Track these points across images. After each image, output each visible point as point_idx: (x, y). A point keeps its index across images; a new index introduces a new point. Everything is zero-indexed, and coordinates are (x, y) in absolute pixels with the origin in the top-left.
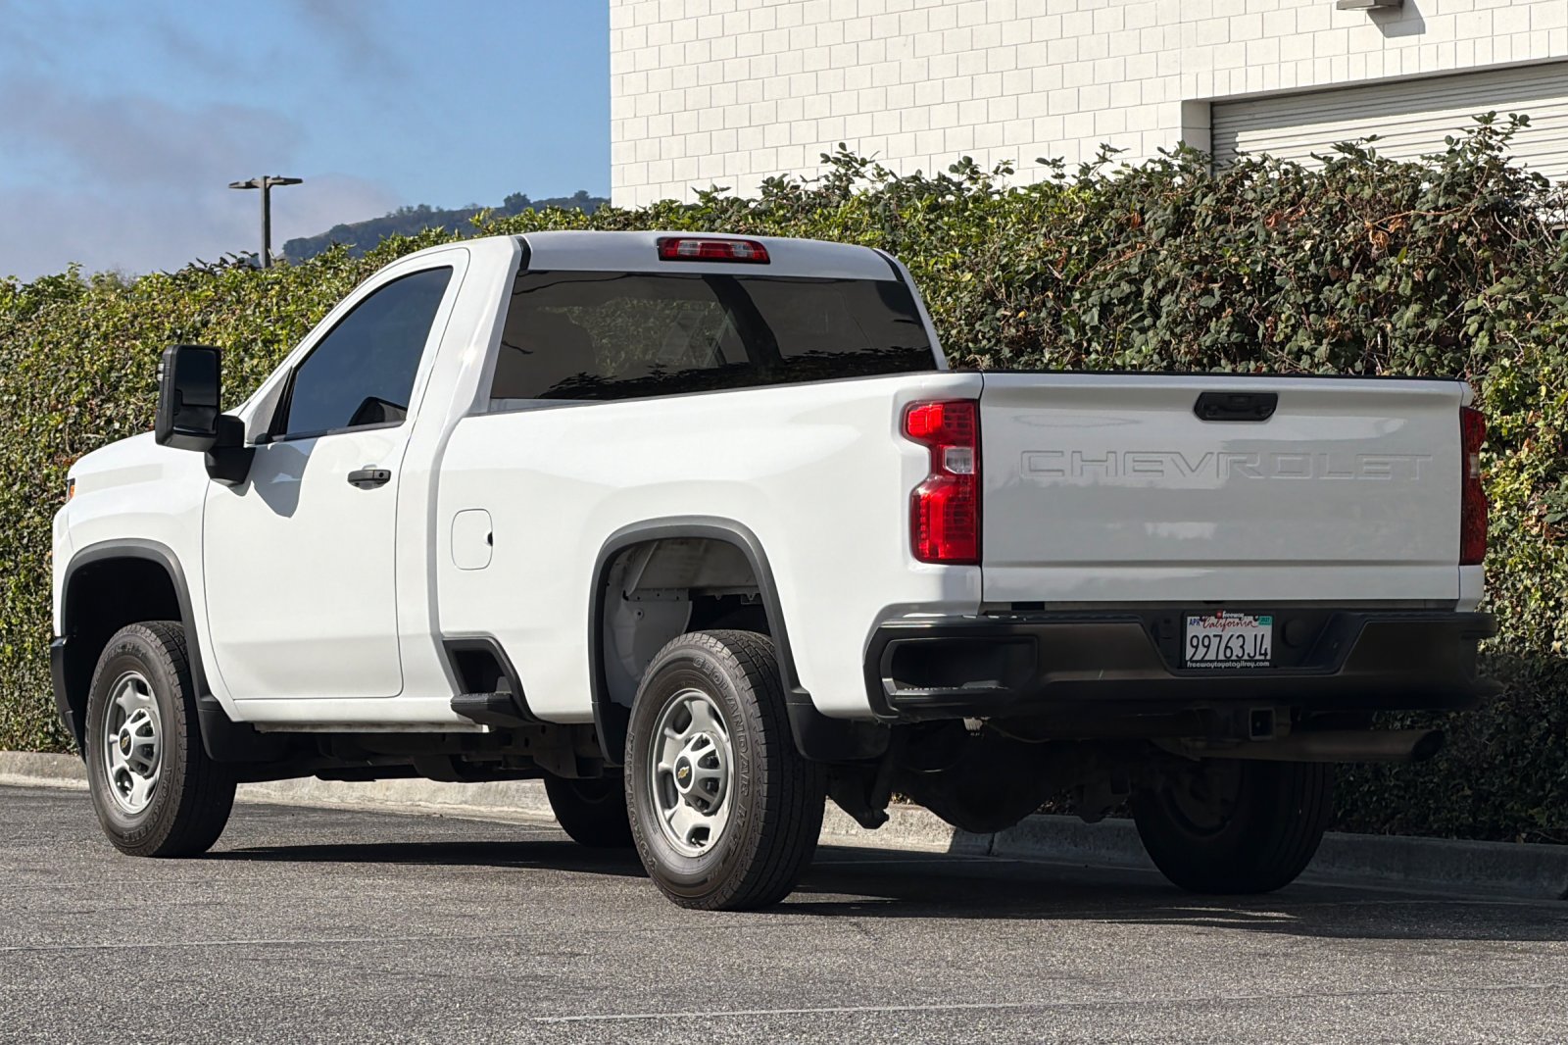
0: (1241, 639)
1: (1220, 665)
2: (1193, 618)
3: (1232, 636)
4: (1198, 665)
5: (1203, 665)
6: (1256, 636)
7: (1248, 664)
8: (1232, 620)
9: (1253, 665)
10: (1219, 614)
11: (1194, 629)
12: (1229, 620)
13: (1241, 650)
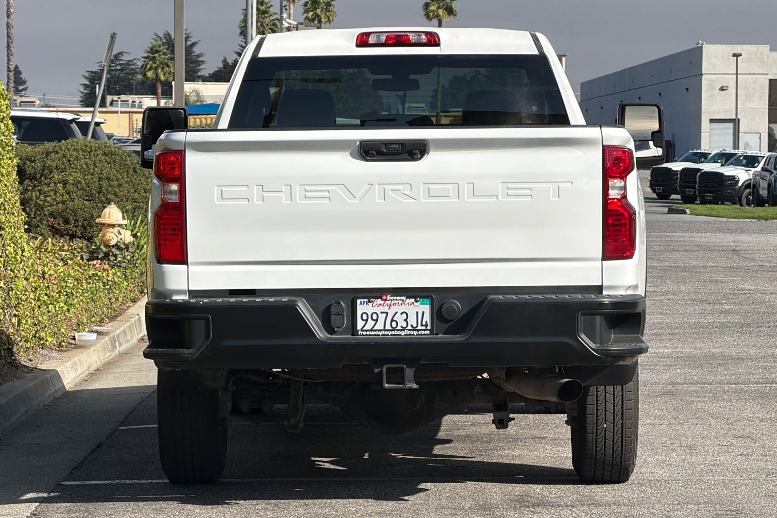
0: (404, 315)
1: (386, 333)
2: (362, 300)
3: (397, 313)
4: (368, 333)
5: (373, 333)
6: (417, 313)
7: (412, 332)
8: (397, 302)
9: (415, 333)
10: (384, 297)
11: (362, 308)
12: (393, 302)
13: (405, 323)
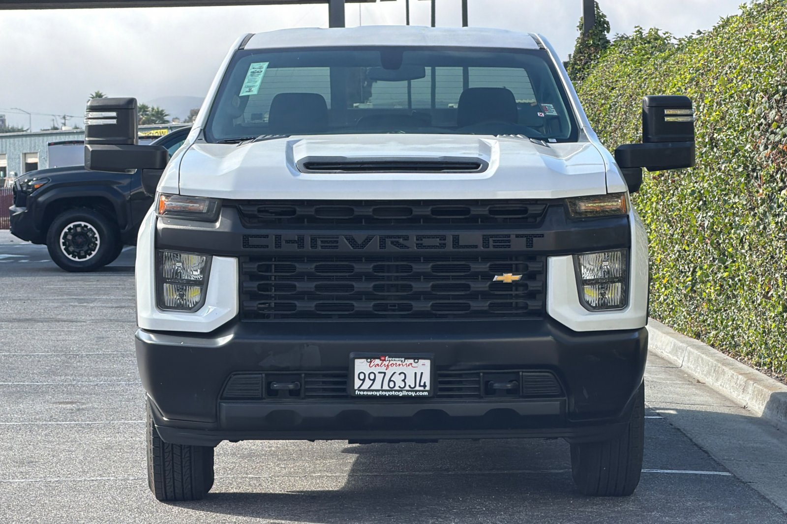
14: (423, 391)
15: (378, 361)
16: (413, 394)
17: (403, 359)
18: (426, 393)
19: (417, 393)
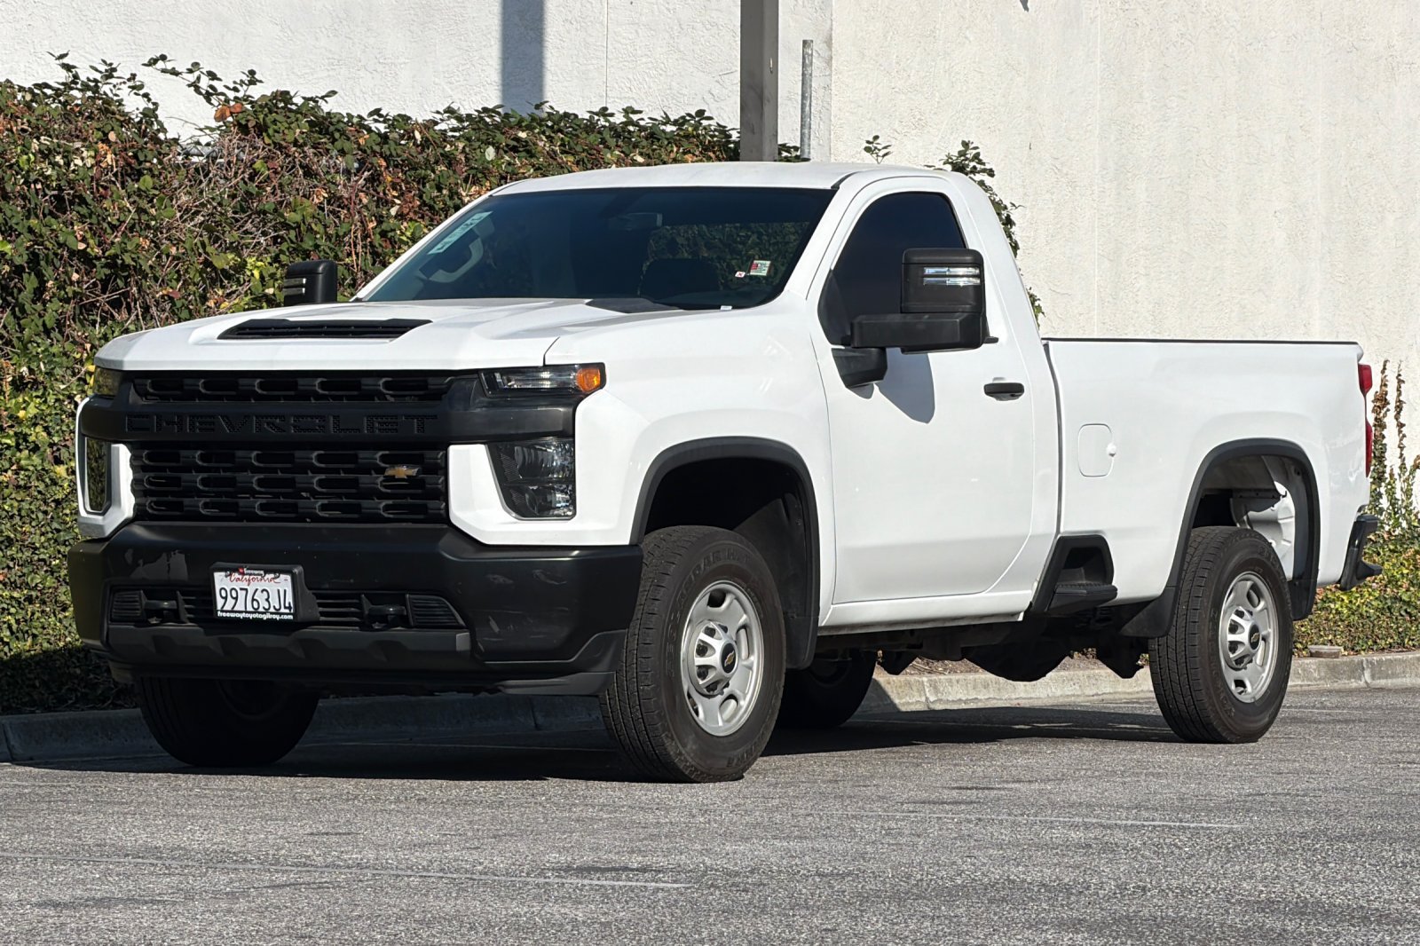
14: (287, 614)
15: (236, 575)
16: (278, 617)
17: (262, 572)
18: (291, 617)
19: (282, 617)
